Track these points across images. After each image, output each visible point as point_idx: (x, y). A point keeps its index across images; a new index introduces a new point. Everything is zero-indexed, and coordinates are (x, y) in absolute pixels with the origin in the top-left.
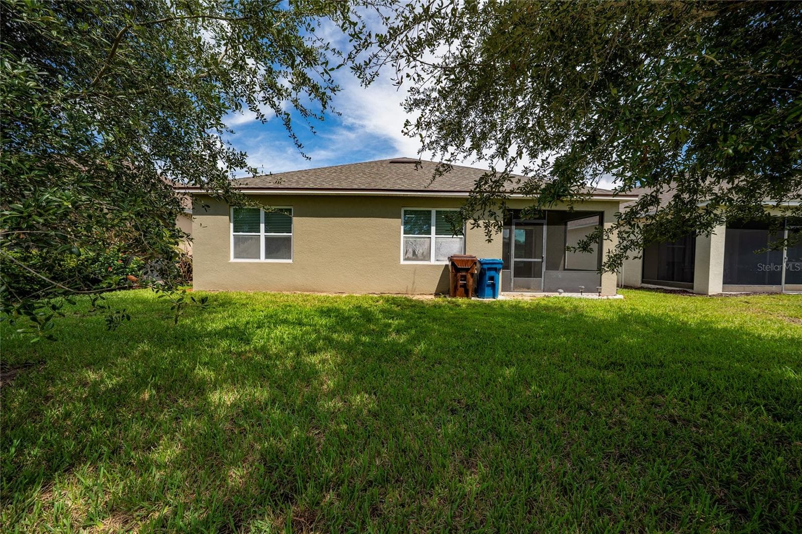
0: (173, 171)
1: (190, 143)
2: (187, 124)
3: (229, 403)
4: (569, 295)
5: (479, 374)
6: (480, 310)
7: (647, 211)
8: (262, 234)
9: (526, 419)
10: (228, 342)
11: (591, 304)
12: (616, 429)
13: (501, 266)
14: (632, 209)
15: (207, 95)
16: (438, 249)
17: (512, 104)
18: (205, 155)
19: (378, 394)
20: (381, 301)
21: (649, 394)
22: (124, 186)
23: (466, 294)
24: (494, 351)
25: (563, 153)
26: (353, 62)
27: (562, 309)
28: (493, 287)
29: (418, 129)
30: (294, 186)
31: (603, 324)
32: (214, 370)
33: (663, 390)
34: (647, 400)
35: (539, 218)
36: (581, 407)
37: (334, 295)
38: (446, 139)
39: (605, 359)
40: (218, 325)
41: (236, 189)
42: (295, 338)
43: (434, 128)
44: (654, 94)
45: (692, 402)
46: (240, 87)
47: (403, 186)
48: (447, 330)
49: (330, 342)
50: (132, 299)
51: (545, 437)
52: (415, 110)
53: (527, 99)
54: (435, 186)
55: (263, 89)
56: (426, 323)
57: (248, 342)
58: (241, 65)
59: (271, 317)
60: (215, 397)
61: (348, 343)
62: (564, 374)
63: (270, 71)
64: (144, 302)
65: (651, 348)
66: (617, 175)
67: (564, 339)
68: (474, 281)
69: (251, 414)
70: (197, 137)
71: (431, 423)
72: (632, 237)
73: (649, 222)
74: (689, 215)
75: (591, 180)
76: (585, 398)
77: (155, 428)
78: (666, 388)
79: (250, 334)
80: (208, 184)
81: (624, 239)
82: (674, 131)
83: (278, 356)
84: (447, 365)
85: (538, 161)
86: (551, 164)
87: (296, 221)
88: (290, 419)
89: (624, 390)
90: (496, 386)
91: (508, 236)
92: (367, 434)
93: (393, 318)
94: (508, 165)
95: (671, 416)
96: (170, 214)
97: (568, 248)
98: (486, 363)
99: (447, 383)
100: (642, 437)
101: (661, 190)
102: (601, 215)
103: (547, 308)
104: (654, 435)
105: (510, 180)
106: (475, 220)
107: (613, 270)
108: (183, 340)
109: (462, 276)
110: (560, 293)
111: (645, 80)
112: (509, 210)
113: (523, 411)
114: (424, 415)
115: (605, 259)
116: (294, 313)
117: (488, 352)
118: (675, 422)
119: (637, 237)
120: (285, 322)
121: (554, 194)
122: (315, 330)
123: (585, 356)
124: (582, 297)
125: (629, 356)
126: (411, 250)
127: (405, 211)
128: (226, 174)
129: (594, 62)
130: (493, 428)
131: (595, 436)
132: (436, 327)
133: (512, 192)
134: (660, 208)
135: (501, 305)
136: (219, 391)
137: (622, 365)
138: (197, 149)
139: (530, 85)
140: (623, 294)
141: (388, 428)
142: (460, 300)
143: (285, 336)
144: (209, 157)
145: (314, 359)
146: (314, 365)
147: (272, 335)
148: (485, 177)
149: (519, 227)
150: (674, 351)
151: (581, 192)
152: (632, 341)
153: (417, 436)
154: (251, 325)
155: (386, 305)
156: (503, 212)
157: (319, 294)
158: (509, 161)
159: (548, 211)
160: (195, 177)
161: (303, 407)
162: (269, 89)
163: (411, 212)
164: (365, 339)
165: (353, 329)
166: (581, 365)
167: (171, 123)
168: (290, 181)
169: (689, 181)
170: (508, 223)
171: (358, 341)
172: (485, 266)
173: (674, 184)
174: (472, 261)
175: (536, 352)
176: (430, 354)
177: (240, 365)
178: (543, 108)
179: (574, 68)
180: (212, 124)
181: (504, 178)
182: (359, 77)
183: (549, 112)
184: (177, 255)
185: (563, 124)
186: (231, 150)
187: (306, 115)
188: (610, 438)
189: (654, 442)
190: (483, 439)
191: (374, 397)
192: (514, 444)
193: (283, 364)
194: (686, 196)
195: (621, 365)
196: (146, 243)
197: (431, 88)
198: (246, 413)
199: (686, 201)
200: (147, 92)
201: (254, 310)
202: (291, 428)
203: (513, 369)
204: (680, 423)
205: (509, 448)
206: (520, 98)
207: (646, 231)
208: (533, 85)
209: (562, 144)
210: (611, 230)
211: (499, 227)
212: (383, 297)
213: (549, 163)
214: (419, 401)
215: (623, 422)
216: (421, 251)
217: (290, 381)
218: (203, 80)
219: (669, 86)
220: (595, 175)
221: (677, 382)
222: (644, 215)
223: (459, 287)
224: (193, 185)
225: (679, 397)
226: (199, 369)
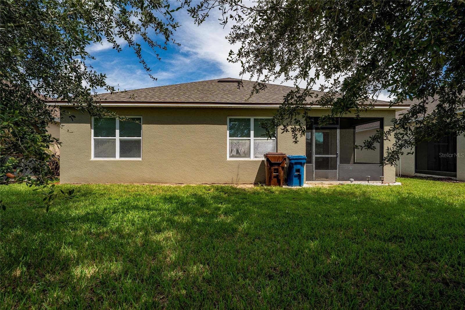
0: (45, 89)
1: (59, 67)
2: (57, 52)
3: (89, 276)
4: (359, 182)
5: (290, 246)
6: (290, 195)
7: (417, 117)
8: (118, 138)
9: (328, 282)
10: (89, 225)
11: (376, 189)
12: (400, 290)
13: (305, 161)
14: (405, 116)
15: (74, 30)
16: (256, 148)
17: (311, 37)
18: (72, 76)
19: (210, 265)
20: (212, 190)
21: (425, 261)
22: (4, 101)
23: (279, 183)
24: (301, 228)
25: (350, 74)
26: (189, 6)
27: (353, 194)
28: (300, 177)
29: (239, 57)
30: (143, 100)
31: (386, 205)
32: (77, 249)
33: (436, 258)
34: (424, 266)
35: (333, 124)
36: (371, 272)
37: (175, 185)
38: (261, 64)
39: (389, 233)
40: (81, 212)
41: (97, 102)
42: (144, 220)
43: (251, 56)
44: (419, 29)
45: (460, 268)
46: (100, 23)
47: (228, 100)
48: (264, 212)
49: (171, 223)
50: (8, 192)
51: (343, 296)
52: (237, 42)
53: (322, 33)
54: (253, 100)
55: (118, 25)
56: (248, 206)
57: (105, 225)
58: (101, 7)
59: (125, 203)
60: (77, 271)
61: (187, 223)
62: (356, 245)
63: (124, 12)
64: (18, 194)
65: (424, 224)
66: (392, 91)
67: (355, 218)
68: (284, 173)
69: (107, 284)
70: (65, 63)
71: (253, 287)
72: (406, 137)
73: (418, 126)
74: (449, 120)
75: (372, 94)
76: (374, 265)
77: (24, 300)
78: (438, 256)
79: (106, 218)
80: (74, 99)
81: (399, 139)
82: (435, 56)
83: (130, 236)
84: (265, 240)
85: (332, 81)
86: (341, 83)
87: (145, 128)
88: (139, 287)
89: (405, 258)
90: (304, 256)
91: (310, 138)
92: (202, 298)
93: (222, 203)
94: (309, 84)
95: (444, 279)
96: (43, 123)
97: (357, 147)
98: (295, 238)
99: (265, 255)
100: (421, 297)
101: (427, 101)
102: (381, 120)
103: (341, 193)
104: (431, 295)
105: (311, 96)
106: (284, 126)
107: (392, 163)
108: (51, 224)
109: (275, 169)
110: (352, 181)
111: (412, 19)
112: (310, 118)
113: (325, 276)
114: (247, 281)
115: (385, 155)
116: (143, 200)
117: (296, 228)
118: (447, 284)
119: (410, 137)
120: (136, 207)
121: (344, 106)
122: (160, 214)
123: (373, 231)
124: (369, 184)
125: (408, 230)
126: (235, 149)
127: (230, 119)
128: (89, 91)
129: (373, 6)
130: (302, 290)
131: (384, 296)
132: (256, 210)
133: (312, 104)
134: (426, 115)
135: (306, 191)
136: (81, 266)
137: (403, 238)
138: (65, 71)
139: (324, 23)
140: (400, 181)
141: (218, 292)
142: (274, 188)
143: (136, 219)
144: (75, 78)
145: (159, 237)
146: (160, 242)
147: (126, 219)
148: (291, 94)
149: (318, 131)
150: (443, 226)
151: (365, 103)
152: (410, 219)
153: (242, 298)
154: (108, 211)
155: (216, 193)
156: (306, 120)
157: (163, 185)
158: (309, 81)
159: (340, 118)
160: (64, 93)
161: (151, 277)
162: (123, 25)
163: (235, 120)
164: (200, 220)
165: (190, 212)
166: (370, 238)
167: (44, 50)
168: (139, 96)
169: (448, 94)
170: (310, 128)
171: (194, 222)
172: (293, 161)
173: (437, 96)
174: (283, 157)
175: (334, 228)
176: (252, 231)
177: (99, 244)
178: (334, 41)
179: (358, 9)
180: (77, 52)
181: (306, 94)
182: (193, 17)
183: (339, 43)
184: (48, 156)
185: (350, 52)
186: (93, 72)
187: (153, 45)
188: (396, 297)
189: (431, 300)
190: (295, 299)
191: (207, 267)
192: (319, 303)
193: (134, 242)
194: (446, 105)
195: (401, 238)
196: (22, 146)
197: (248, 25)
198: (103, 283)
199: (447, 109)
200: (23, 26)
201: (110, 199)
202: (140, 294)
203: (316, 242)
204: (451, 285)
205: (315, 306)
206: (317, 33)
207: (417, 133)
208: (326, 23)
209: (349, 67)
210: (389, 132)
211: (303, 131)
212: (213, 186)
213: (339, 82)
214: (243, 269)
215: (406, 284)
216: (243, 150)
217: (140, 255)
218: (70, 17)
219: (430, 23)
220: (375, 90)
221: (447, 251)
222: (414, 120)
223: (273, 178)
224: (62, 99)
225: (449, 264)
226: (65, 248)
